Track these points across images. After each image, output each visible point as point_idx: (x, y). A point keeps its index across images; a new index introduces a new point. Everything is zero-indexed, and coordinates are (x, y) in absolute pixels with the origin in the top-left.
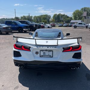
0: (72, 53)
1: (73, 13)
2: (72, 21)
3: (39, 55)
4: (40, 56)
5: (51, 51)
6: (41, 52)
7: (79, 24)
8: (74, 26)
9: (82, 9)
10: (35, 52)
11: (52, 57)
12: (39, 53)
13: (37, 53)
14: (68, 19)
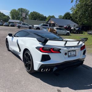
1: (10, 12)
2: (10, 21)
3: (67, 55)
4: (68, 57)
5: (74, 51)
6: (69, 52)
7: (23, 24)
8: (18, 26)
9: (19, 9)
10: (64, 54)
11: (76, 56)
12: (67, 53)
13: (66, 54)
14: (4, 17)
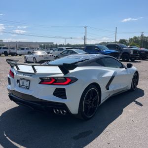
0: (53, 88)
4: (19, 86)
5: (28, 80)
11: (28, 89)
